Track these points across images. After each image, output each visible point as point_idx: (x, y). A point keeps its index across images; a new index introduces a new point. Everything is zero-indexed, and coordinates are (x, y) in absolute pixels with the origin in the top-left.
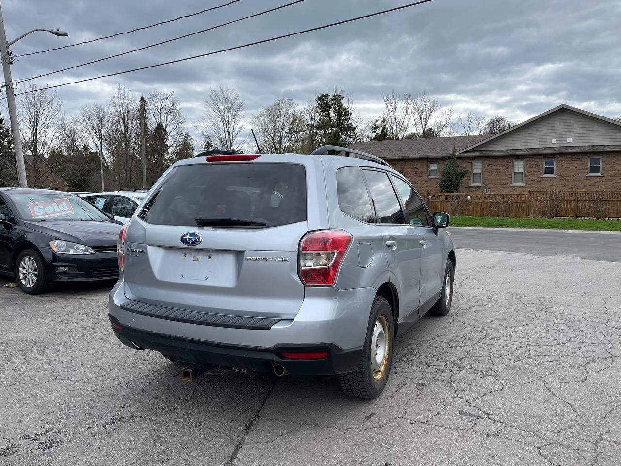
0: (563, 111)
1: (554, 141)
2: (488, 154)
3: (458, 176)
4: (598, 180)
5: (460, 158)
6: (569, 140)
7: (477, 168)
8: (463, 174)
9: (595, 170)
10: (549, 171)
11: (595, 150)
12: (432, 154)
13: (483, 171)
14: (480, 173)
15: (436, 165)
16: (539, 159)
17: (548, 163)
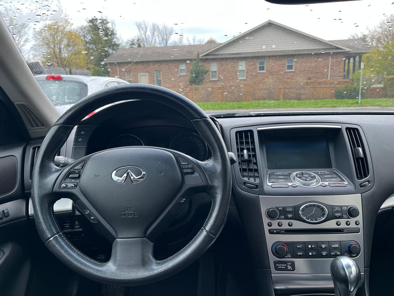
0: (270, 25)
1: (264, 47)
2: (221, 56)
3: (202, 72)
4: (292, 74)
5: (201, 60)
6: (274, 46)
7: (214, 67)
8: (206, 72)
9: (290, 67)
10: (262, 68)
11: (290, 53)
13: (219, 69)
14: (216, 72)
15: (184, 65)
16: (255, 60)
17: (260, 63)
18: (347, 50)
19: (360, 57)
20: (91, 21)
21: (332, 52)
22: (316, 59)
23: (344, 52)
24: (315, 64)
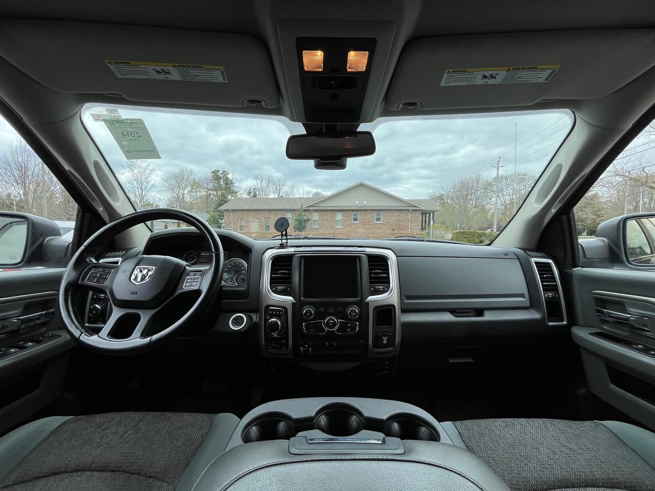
0: (361, 185)
1: (357, 202)
2: (321, 208)
3: (305, 221)
4: (380, 225)
5: (305, 210)
6: (365, 202)
7: (316, 216)
8: (308, 220)
9: (378, 219)
10: (355, 219)
11: (378, 208)
12: (288, 207)
13: (319, 219)
14: (317, 220)
15: (290, 214)
16: (349, 212)
17: (354, 215)
18: (423, 208)
19: (433, 213)
20: (213, 172)
21: (411, 209)
22: (399, 214)
23: (420, 210)
24: (398, 218)
